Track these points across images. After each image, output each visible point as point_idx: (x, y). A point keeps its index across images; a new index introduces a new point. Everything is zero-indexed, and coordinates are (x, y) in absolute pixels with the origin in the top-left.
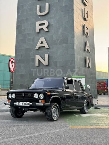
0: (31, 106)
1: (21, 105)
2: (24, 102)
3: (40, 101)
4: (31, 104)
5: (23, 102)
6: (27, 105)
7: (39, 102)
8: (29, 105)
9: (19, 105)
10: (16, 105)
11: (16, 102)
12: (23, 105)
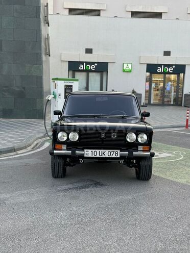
3: (140, 148)
7: (137, 150)
8: (119, 156)
9: (93, 156)
10: (85, 156)
11: (85, 150)
12: (104, 156)
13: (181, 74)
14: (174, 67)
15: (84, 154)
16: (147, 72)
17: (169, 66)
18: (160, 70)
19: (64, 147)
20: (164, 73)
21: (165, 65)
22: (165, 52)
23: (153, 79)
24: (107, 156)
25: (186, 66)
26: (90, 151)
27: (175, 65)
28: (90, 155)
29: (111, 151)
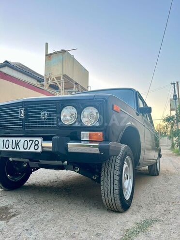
0: (45, 154)
1: (10, 149)
2: (23, 140)
4: (49, 144)
5: (19, 139)
6: (32, 150)
9: (5, 149)
12: (18, 150)
24: (22, 150)
29: (28, 140)
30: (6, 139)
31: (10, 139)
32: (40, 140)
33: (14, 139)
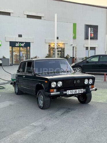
1: (73, 93)
3: (90, 87)
8: (83, 92)
9: (71, 94)
10: (67, 94)
11: (67, 91)
12: (76, 93)
13: (28, 47)
14: (24, 43)
15: (66, 93)
16: (10, 46)
17: (22, 43)
18: (17, 45)
19: (55, 90)
20: (20, 47)
21: (20, 42)
22: (19, 35)
23: (13, 50)
24: (78, 93)
25: (31, 43)
26: (70, 91)
27: (25, 42)
28: (70, 94)
29: (79, 90)
30: (71, 91)
31: (73, 90)
32: (83, 89)
33: (75, 90)
